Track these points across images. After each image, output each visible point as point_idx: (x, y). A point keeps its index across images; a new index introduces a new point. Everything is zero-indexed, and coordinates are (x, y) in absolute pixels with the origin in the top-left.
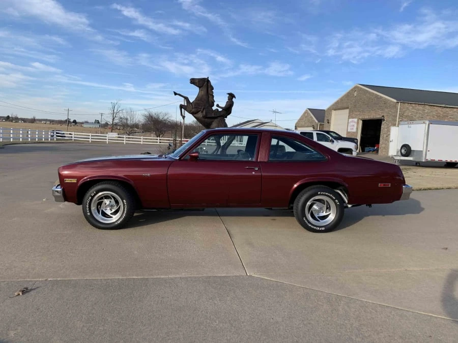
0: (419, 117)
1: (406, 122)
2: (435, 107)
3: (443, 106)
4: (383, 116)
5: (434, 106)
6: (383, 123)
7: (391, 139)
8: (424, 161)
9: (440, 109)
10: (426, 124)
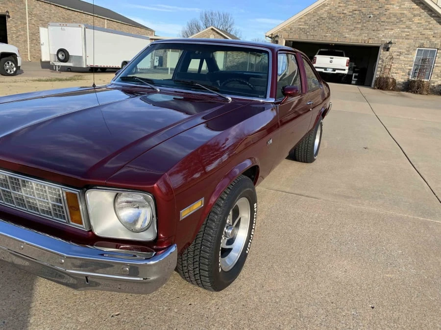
0: (47, 17)
1: (58, 24)
2: (60, 8)
3: (67, 7)
4: (7, 12)
5: (59, 6)
6: (8, 20)
7: (42, 43)
8: (85, 67)
9: (64, 10)
10: (82, 28)
